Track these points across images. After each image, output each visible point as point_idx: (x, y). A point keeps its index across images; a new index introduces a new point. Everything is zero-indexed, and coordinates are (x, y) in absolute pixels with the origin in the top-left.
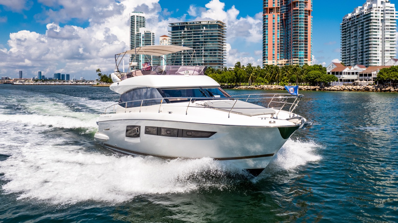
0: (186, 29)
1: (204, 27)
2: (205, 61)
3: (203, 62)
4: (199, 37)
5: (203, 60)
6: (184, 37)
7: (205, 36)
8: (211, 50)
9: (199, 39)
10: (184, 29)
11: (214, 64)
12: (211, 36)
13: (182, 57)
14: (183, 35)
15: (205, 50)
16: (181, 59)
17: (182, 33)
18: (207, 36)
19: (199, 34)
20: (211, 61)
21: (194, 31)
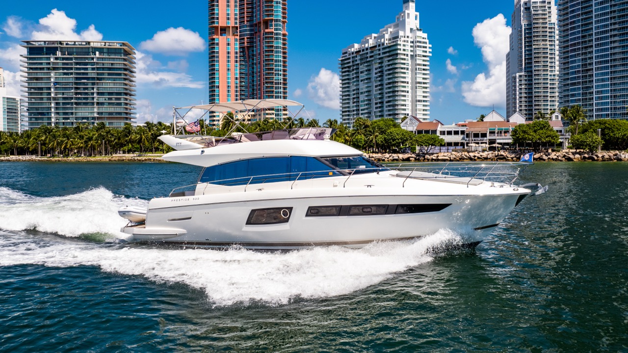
0: (59, 54)
1: (97, 53)
2: (98, 113)
3: (96, 115)
4: (87, 69)
5: (96, 110)
6: (54, 69)
7: (98, 69)
8: (110, 94)
9: (87, 74)
10: (55, 54)
11: (117, 118)
12: (110, 69)
13: (53, 105)
14: (53, 63)
15: (98, 94)
16: (50, 108)
17: (52, 60)
18: (103, 69)
19: (86, 64)
20: (110, 113)
21: (76, 58)
